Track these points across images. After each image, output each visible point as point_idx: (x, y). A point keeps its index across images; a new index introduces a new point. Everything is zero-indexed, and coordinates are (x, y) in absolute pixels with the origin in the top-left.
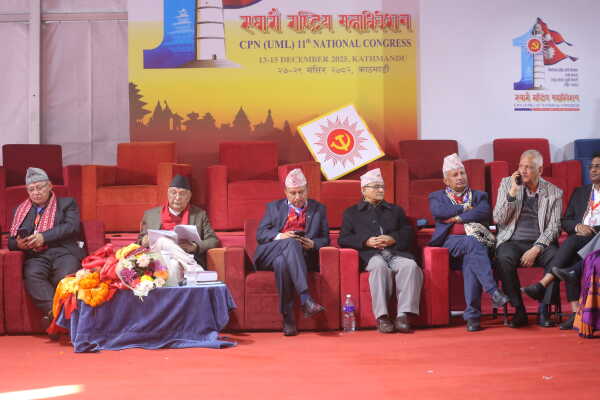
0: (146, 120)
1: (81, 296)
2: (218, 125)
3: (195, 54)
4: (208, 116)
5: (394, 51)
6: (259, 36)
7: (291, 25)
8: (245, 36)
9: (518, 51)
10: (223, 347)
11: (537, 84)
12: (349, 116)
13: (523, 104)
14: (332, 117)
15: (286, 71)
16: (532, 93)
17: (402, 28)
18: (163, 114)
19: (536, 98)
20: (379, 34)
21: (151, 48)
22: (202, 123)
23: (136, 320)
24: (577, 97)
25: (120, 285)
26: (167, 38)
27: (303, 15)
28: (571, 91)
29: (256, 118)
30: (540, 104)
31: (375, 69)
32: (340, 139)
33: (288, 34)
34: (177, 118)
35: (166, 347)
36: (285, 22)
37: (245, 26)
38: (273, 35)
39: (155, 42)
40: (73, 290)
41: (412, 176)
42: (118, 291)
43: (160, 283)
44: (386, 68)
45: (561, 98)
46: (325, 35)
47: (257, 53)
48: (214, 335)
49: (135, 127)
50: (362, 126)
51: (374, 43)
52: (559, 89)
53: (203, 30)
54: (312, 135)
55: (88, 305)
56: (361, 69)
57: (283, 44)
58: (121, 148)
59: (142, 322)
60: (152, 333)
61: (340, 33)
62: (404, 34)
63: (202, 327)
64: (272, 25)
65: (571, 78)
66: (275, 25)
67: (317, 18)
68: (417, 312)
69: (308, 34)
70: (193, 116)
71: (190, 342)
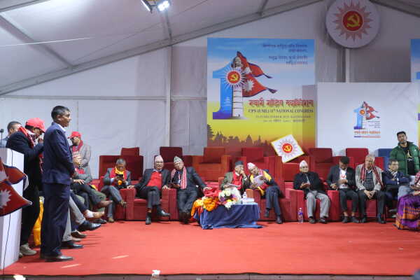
0: (213, 138)
1: (205, 207)
2: (241, 141)
3: (232, 114)
4: (237, 138)
5: (307, 114)
6: (256, 107)
7: (268, 104)
8: (251, 108)
9: (356, 114)
10: (259, 228)
11: (363, 127)
12: (290, 139)
13: (358, 135)
14: (284, 139)
15: (266, 121)
16: (361, 130)
17: (310, 105)
18: (220, 136)
19: (363, 132)
20: (301, 108)
21: (215, 111)
22: (234, 140)
23: (225, 217)
24: (379, 132)
25: (220, 203)
26: (222, 108)
27: (272, 100)
28: (377, 130)
29: (254, 138)
30: (365, 135)
31: (300, 121)
32: (287, 147)
33: (267, 107)
34: (225, 138)
35: (237, 227)
36: (266, 102)
37: (250, 104)
38: (261, 108)
39: (217, 109)
40: (202, 204)
41: (316, 162)
42: (219, 205)
43: (234, 203)
44: (303, 120)
45: (373, 132)
46: (281, 108)
47: (254, 114)
48: (255, 223)
49: (209, 142)
50: (295, 142)
51: (299, 111)
52: (372, 129)
53: (235, 105)
54: (277, 146)
55: (207, 211)
56: (294, 121)
57: (264, 111)
58: (205, 149)
59: (228, 218)
60: (231, 222)
61: (286, 107)
62: (310, 107)
63: (250, 220)
64: (261, 104)
65: (377, 125)
66: (262, 104)
67: (277, 101)
68: (327, 216)
69: (274, 107)
70: (231, 137)
71: (246, 226)
